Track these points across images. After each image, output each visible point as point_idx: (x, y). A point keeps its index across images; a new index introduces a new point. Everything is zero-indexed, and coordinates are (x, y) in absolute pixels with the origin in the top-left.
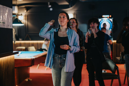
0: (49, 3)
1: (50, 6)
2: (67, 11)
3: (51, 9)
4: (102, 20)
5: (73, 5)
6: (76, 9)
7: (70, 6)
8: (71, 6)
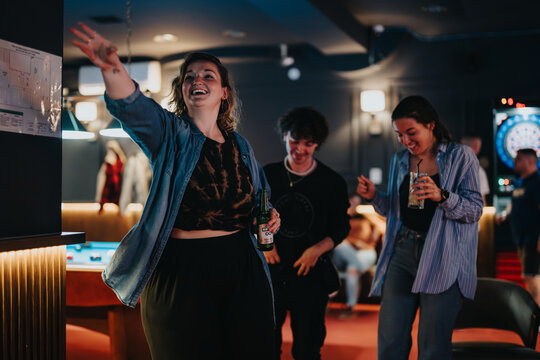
0: (284, 49)
1: (288, 61)
2: (360, 80)
3: (294, 74)
4: (509, 117)
5: (386, 55)
6: (397, 73)
7: (371, 59)
8: (377, 61)
